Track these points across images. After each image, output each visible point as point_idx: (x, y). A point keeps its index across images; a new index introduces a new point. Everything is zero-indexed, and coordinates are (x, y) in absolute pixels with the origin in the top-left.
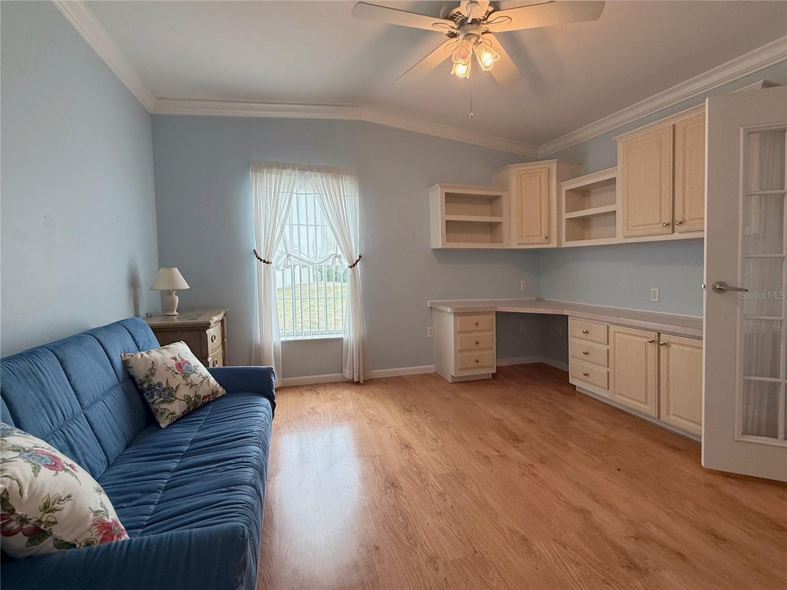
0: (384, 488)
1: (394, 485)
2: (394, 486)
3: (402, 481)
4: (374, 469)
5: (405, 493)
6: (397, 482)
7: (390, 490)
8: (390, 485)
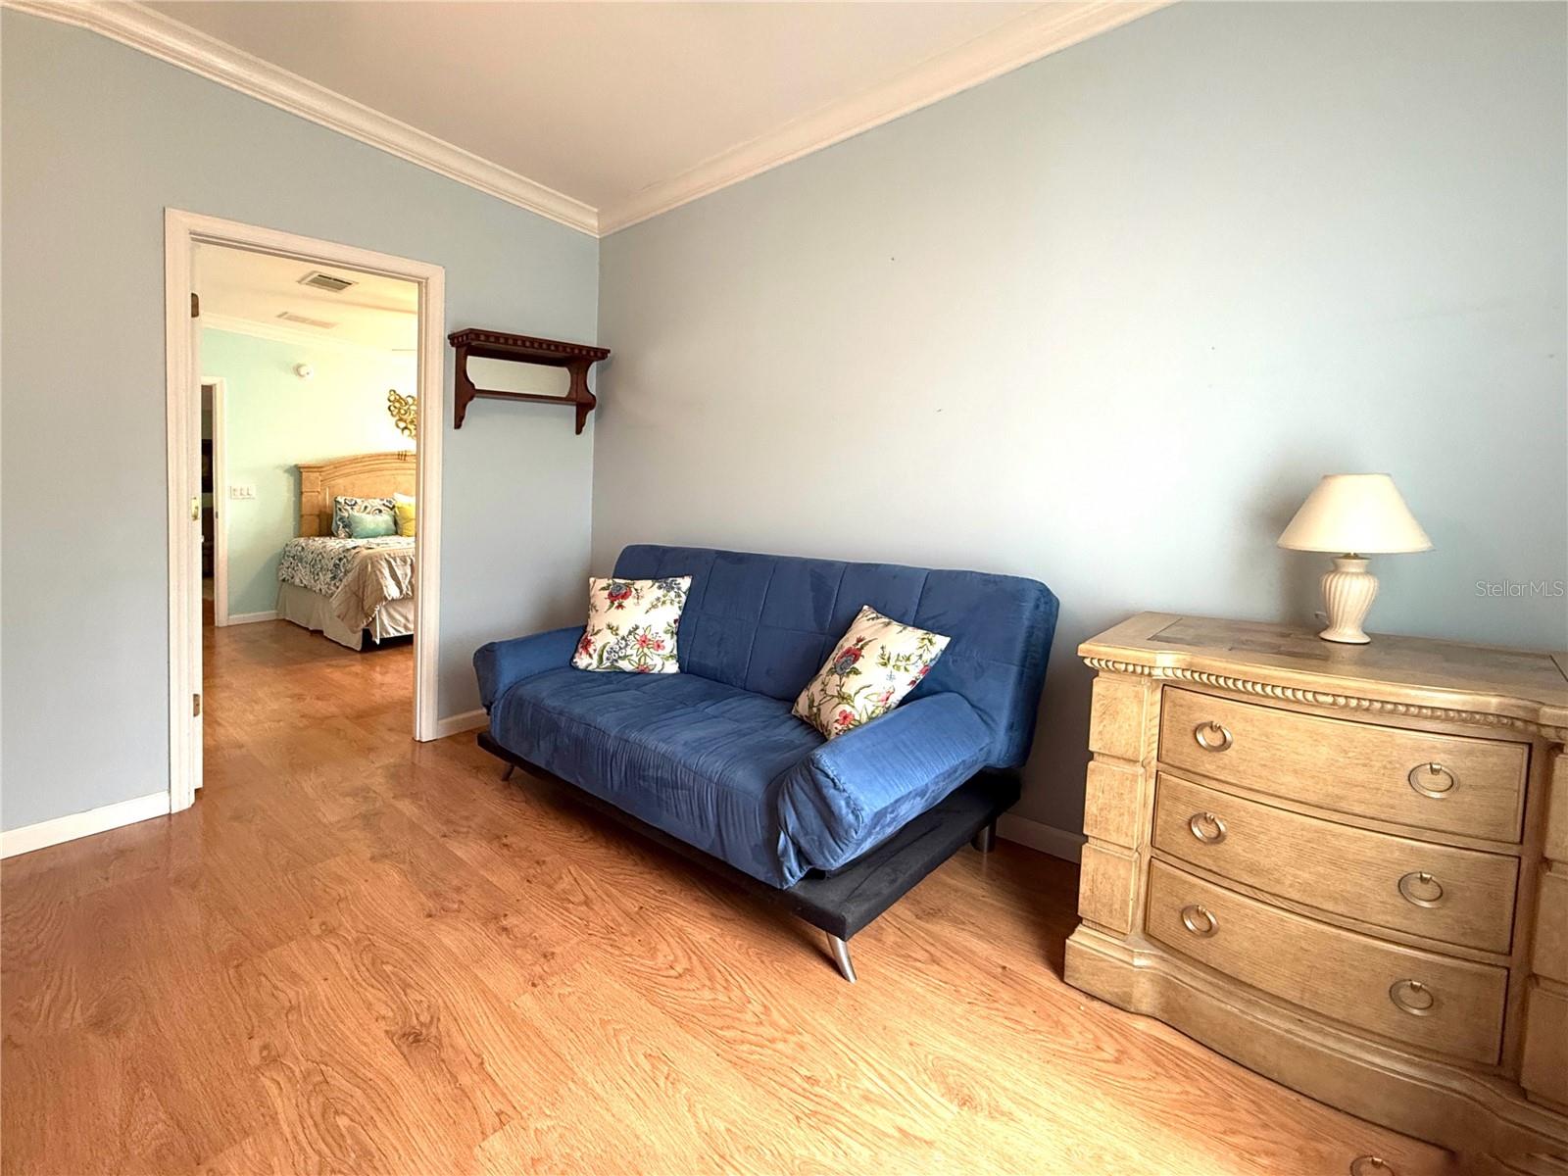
0: (439, 1019)
1: (411, 1039)
2: (410, 1034)
3: (386, 1060)
4: (487, 1065)
5: (379, 1029)
6: (405, 1049)
7: (422, 1019)
8: (424, 1031)
